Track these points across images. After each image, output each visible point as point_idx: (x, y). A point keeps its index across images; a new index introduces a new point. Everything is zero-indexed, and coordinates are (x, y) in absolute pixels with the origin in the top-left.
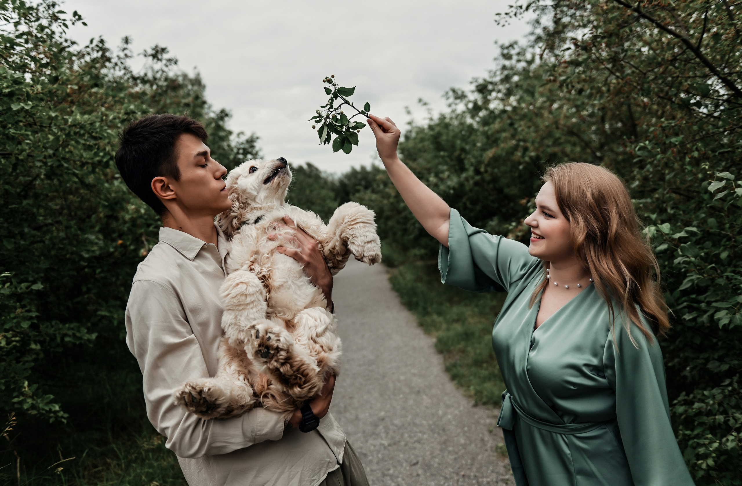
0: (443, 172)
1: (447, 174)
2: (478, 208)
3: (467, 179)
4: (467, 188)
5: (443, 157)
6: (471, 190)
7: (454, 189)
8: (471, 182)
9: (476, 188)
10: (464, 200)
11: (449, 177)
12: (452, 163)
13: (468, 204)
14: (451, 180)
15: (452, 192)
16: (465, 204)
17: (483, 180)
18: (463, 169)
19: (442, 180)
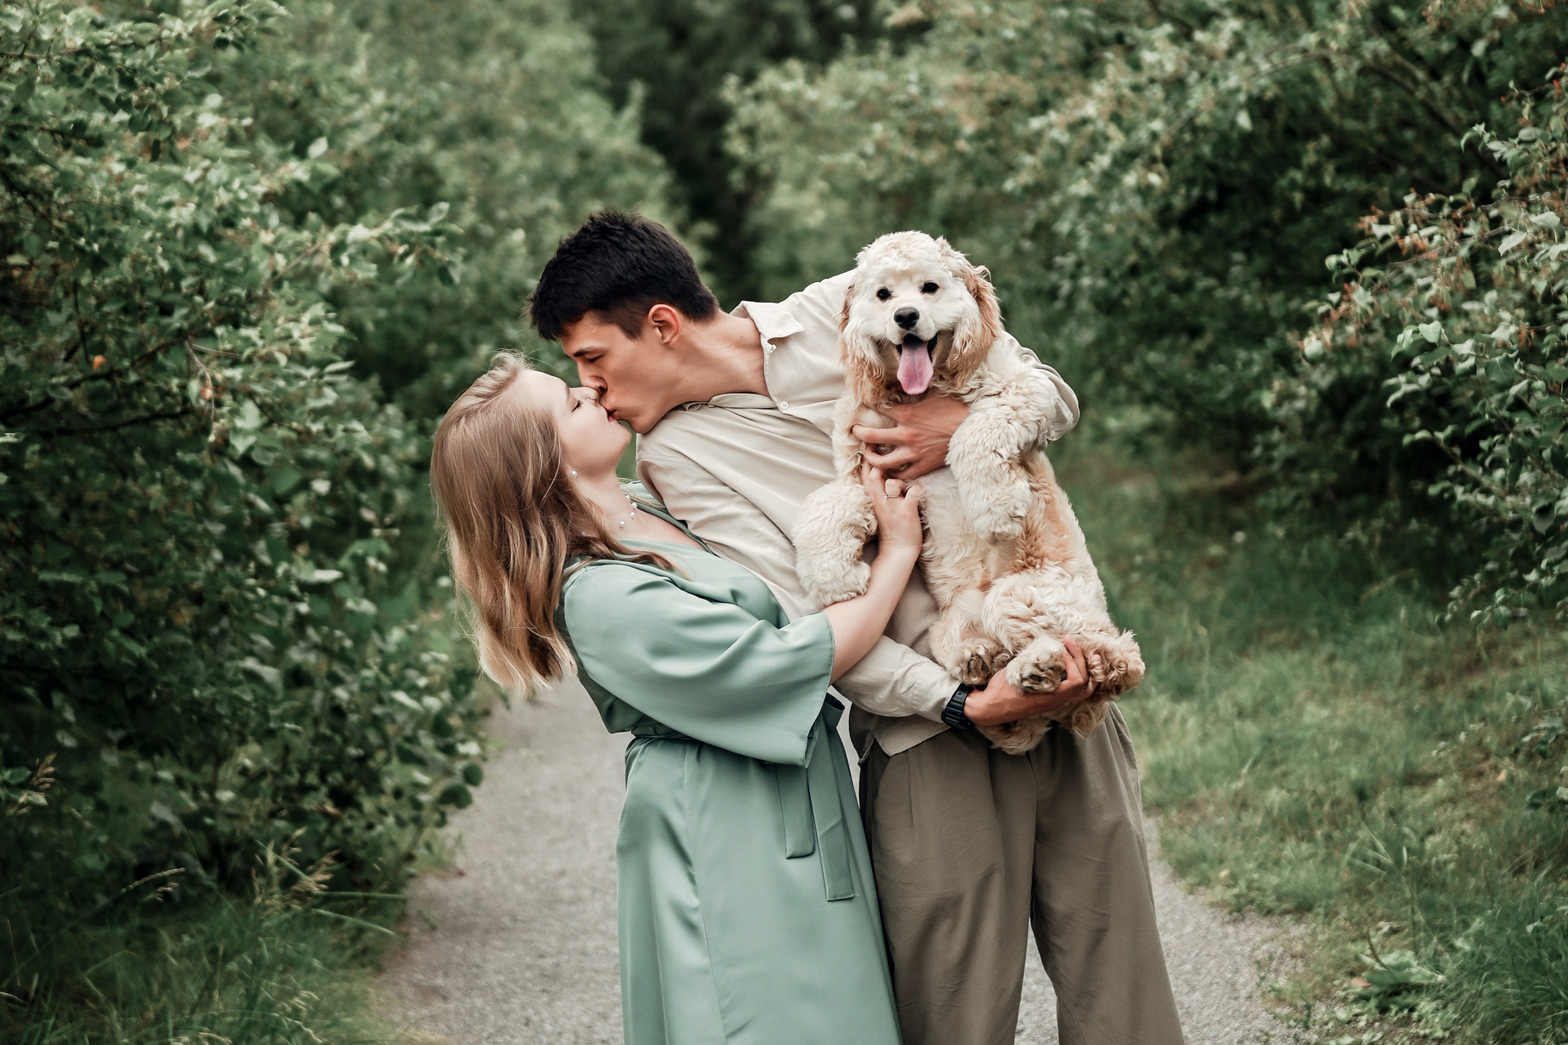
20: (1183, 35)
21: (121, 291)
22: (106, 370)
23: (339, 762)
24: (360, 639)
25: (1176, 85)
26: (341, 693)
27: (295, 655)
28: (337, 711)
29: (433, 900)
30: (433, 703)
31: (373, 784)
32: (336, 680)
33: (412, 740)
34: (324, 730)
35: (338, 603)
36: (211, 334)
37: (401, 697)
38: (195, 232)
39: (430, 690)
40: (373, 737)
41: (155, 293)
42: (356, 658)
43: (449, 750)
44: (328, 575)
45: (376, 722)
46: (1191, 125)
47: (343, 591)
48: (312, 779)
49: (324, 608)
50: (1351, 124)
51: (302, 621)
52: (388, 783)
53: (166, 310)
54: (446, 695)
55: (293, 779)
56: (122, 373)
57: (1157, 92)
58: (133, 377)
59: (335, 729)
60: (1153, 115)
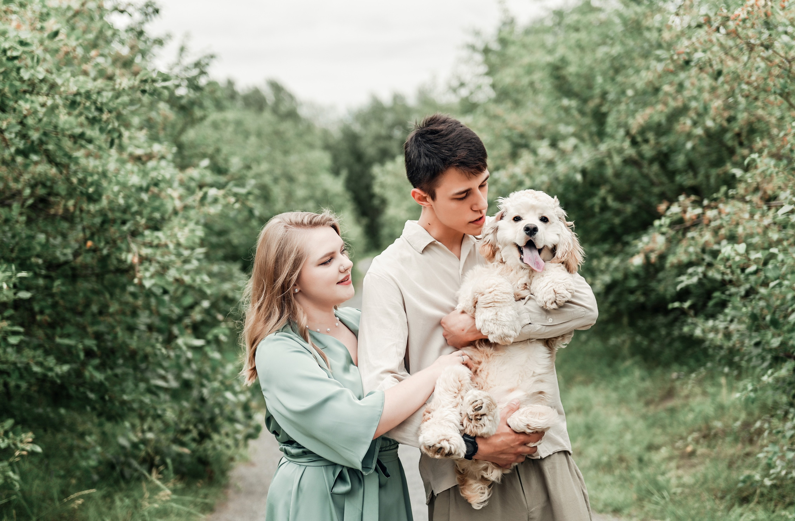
0: (564, 138)
1: (573, 141)
2: (629, 209)
3: (609, 155)
4: (609, 172)
5: (567, 110)
6: (617, 175)
7: (584, 172)
8: (617, 160)
9: (628, 170)
10: (603, 192)
11: (575, 147)
12: (585, 121)
13: (610, 201)
14: (581, 155)
15: (579, 177)
16: (604, 200)
17: (641, 155)
18: (601, 134)
19: (563, 153)
20: (553, 145)
21: (102, 213)
22: (93, 248)
23: (201, 421)
24: (214, 369)
25: (551, 163)
26: (205, 392)
27: (187, 375)
28: (203, 400)
29: (242, 478)
30: (243, 398)
31: (216, 429)
32: (202, 385)
33: (233, 413)
34: (197, 407)
35: (205, 355)
36: (142, 234)
37: (229, 395)
38: (140, 189)
39: (242, 392)
40: (217, 411)
41: (118, 214)
42: (211, 377)
43: (249, 417)
44: (199, 343)
45: (219, 405)
46: (557, 179)
47: (207, 349)
48: (191, 427)
49: (198, 356)
50: (616, 182)
51: (189, 362)
52: (223, 431)
53: (124, 223)
54: (249, 395)
55: (182, 426)
56: (101, 250)
57: (542, 166)
58: (105, 252)
59: (202, 406)
60: (541, 173)
